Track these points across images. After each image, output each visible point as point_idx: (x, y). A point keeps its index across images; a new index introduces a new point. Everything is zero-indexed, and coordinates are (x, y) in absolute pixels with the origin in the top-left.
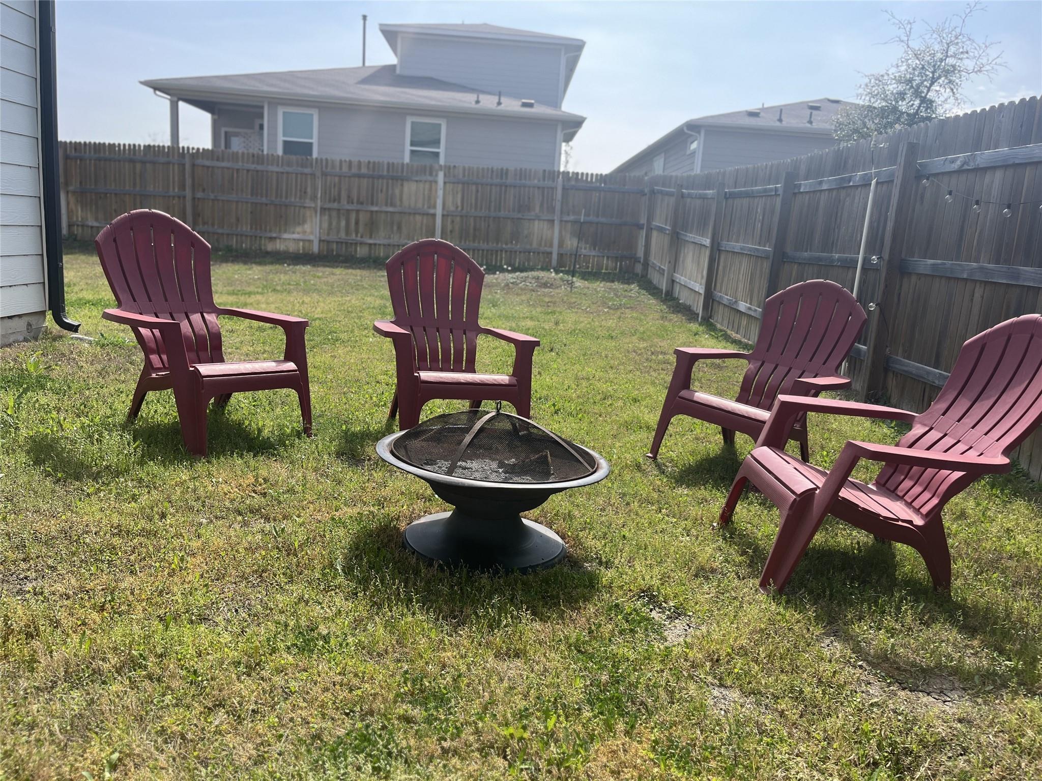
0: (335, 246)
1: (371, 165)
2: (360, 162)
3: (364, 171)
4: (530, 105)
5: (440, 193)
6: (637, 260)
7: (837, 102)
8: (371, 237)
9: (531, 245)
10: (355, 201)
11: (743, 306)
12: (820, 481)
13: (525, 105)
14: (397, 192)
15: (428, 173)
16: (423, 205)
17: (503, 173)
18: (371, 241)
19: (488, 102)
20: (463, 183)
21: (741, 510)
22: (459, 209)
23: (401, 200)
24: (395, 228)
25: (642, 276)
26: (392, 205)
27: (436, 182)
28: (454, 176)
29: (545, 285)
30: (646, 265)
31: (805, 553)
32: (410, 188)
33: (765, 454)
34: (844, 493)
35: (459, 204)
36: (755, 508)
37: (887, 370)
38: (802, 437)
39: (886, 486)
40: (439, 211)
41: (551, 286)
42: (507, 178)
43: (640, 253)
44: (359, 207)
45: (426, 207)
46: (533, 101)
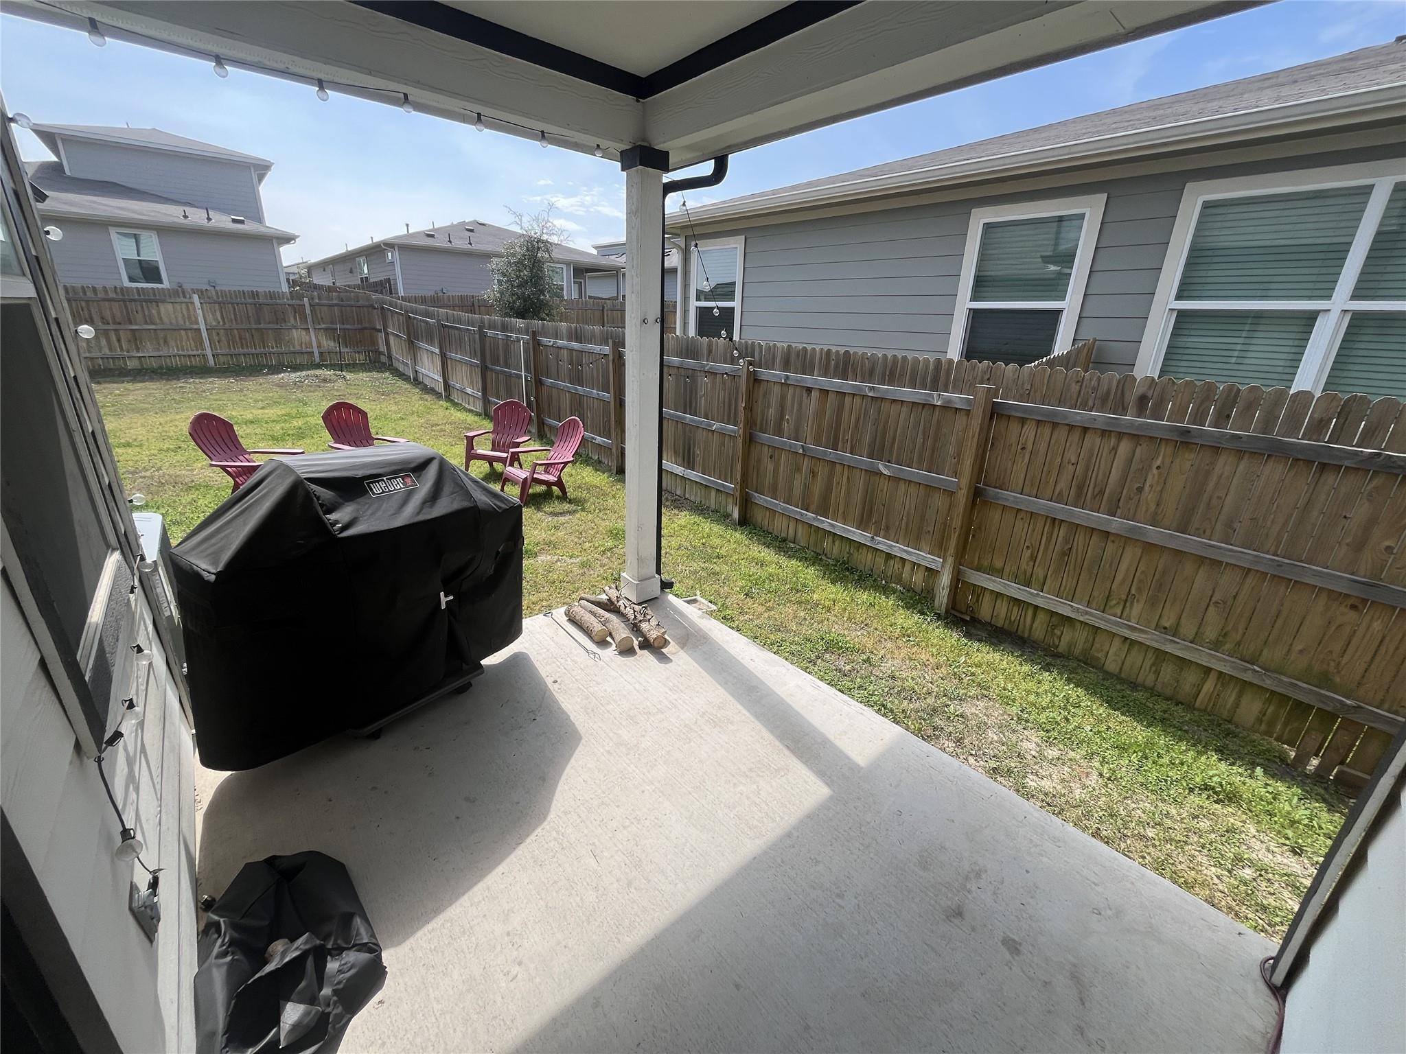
0: (100, 362)
1: (119, 291)
2: (105, 288)
3: (112, 295)
4: (242, 222)
5: (200, 312)
6: (381, 353)
7: (483, 224)
8: (138, 352)
9: (294, 347)
10: (111, 322)
11: (469, 391)
12: (528, 474)
13: (234, 221)
14: (154, 312)
15: (181, 295)
16: (185, 322)
17: (254, 295)
18: (140, 355)
19: (197, 217)
20: (219, 303)
21: (506, 488)
22: (221, 323)
23: (161, 319)
24: (162, 342)
25: (389, 365)
26: (153, 324)
27: (193, 303)
28: (209, 298)
29: (325, 380)
30: (390, 357)
31: (528, 495)
32: (166, 310)
33: (509, 469)
34: (535, 476)
35: (219, 318)
36: (510, 487)
37: (543, 423)
38: (518, 460)
39: (546, 472)
40: (203, 327)
41: (330, 381)
42: (258, 299)
43: (383, 348)
44: (117, 327)
45: (187, 323)
46: (242, 218)
